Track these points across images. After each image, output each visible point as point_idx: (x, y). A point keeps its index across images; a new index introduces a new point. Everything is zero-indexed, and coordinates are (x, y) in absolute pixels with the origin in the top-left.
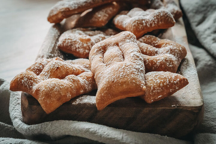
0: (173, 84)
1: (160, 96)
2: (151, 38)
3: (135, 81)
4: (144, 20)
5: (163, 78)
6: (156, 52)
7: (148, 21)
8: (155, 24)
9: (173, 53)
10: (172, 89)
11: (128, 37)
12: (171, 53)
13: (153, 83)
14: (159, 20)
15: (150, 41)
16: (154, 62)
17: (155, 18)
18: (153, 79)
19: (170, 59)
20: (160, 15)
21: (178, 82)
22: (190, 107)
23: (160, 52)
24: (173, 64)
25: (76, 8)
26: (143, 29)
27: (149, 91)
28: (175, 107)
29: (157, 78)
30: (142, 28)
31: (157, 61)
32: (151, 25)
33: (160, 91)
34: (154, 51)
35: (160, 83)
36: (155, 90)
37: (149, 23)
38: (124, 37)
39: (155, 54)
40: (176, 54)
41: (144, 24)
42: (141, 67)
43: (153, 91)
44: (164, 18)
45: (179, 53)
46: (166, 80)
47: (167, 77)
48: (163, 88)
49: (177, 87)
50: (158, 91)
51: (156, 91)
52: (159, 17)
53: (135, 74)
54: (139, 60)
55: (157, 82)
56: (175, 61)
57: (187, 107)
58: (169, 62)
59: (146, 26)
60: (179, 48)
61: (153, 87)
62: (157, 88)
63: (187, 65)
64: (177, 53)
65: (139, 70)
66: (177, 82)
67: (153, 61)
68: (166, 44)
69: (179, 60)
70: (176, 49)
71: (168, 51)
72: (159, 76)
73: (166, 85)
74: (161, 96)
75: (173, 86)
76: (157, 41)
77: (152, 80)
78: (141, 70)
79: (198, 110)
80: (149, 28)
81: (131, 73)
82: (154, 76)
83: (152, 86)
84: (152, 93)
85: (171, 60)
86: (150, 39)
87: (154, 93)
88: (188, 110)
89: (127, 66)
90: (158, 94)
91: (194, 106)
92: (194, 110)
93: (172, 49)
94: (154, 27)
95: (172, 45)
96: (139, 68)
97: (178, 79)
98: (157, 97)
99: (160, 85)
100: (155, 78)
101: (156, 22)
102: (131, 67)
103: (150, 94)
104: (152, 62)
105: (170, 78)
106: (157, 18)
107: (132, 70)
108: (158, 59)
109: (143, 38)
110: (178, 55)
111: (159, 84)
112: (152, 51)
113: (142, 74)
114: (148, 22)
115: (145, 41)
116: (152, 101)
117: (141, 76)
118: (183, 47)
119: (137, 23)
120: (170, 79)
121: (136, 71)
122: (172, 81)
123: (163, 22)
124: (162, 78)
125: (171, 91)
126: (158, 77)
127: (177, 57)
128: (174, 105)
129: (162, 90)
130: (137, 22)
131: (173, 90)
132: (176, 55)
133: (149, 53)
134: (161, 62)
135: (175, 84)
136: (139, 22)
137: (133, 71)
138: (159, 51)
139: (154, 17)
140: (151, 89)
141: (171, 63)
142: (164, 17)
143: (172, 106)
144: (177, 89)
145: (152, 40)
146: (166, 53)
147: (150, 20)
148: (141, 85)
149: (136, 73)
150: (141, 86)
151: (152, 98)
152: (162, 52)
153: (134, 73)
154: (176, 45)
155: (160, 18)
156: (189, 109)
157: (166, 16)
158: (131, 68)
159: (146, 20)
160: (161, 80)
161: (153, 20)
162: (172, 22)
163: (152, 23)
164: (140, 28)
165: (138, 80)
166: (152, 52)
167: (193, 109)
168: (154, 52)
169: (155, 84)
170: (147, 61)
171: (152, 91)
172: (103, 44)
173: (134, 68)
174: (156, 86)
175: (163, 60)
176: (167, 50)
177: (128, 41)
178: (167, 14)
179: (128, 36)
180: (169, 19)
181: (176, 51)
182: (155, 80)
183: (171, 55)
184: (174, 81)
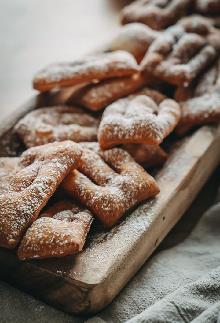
0: (58, 246)
1: (36, 256)
2: (117, 155)
3: (3, 228)
4: (118, 126)
5: (50, 233)
6: (107, 181)
7: (122, 128)
8: (129, 135)
9: (125, 189)
10: (55, 251)
11: (60, 154)
12: (122, 189)
13: (32, 236)
14: (137, 132)
15: (114, 159)
16: (90, 196)
17: (133, 127)
18: (36, 231)
19: (111, 198)
20: (140, 126)
21: (65, 246)
22: (78, 281)
23: (113, 182)
24: (111, 206)
25: (58, 80)
26: (112, 139)
27: (24, 245)
28: (59, 274)
29: (42, 231)
30: (111, 137)
31: (94, 196)
32: (124, 135)
33: (37, 249)
34: (105, 178)
35: (41, 239)
36: (31, 246)
37: (122, 133)
38: (55, 153)
39: (104, 182)
40: (129, 192)
41: (115, 133)
42: (29, 209)
43: (28, 247)
44: (144, 131)
45: (135, 192)
46: (51, 238)
47: (54, 233)
48: (43, 247)
49: (62, 251)
50: (34, 248)
51: (31, 248)
52: (137, 127)
53: (9, 219)
54: (37, 197)
55: (38, 236)
56: (120, 202)
57: (74, 280)
58: (107, 202)
59: (117, 136)
60: (137, 184)
61: (30, 242)
62: (35, 245)
63: (146, 210)
64: (132, 191)
65: (21, 214)
66: (63, 244)
67: (89, 193)
68: (127, 172)
69: (130, 201)
70: (133, 184)
71: (120, 185)
72: (47, 228)
73: (48, 243)
74: (38, 256)
75: (57, 248)
76: (122, 162)
77: (34, 231)
78: (24, 215)
79: (87, 289)
80: (120, 139)
81: (5, 216)
82: (40, 226)
83: (28, 239)
84: (25, 250)
85: (111, 200)
86: (116, 157)
87: (28, 249)
88: (74, 285)
89: (9, 204)
90: (34, 252)
91: (85, 282)
92: (83, 287)
93: (126, 182)
94: (128, 139)
95: (132, 176)
96: (24, 211)
97: (66, 241)
98: (33, 256)
99: (39, 242)
100: (40, 229)
101: (131, 134)
102: (13, 206)
103: (23, 249)
104: (88, 195)
105: (58, 235)
106: (135, 129)
107: (9, 212)
108: (97, 193)
109: (110, 151)
110: (132, 194)
111: (38, 240)
112: (101, 177)
113: (24, 219)
114: (121, 130)
115: (110, 157)
116: (24, 259)
117: (18, 223)
118: (148, 184)
119: (107, 128)
120: (58, 237)
121: (14, 214)
122: (58, 241)
123: (141, 137)
124: (48, 232)
125: (54, 254)
126: (45, 228)
127: (129, 197)
128: (61, 272)
129: (40, 249)
130: (107, 126)
131: (56, 253)
132: (128, 194)
133: (97, 179)
134: (96, 199)
135: (59, 246)
136: (109, 128)
137: (10, 214)
138: (112, 179)
139: (133, 125)
140: (26, 244)
141: (109, 205)
142: (144, 129)
143: (58, 272)
144: (61, 253)
145: (118, 158)
146: (116, 187)
147: (126, 128)
148: (8, 236)
149: (13, 217)
150: (8, 238)
151: (24, 256)
152: (114, 183)
153: (9, 217)
154: (138, 178)
155: (139, 130)
156: (76, 283)
157: (147, 128)
158: (10, 208)
159: (120, 127)
160: (44, 236)
161: (129, 130)
162: (154, 138)
163: (127, 133)
164: (108, 136)
165: (8, 228)
166: (101, 179)
167: (82, 285)
168: (104, 180)
169: (34, 239)
170: (83, 191)
171: (26, 246)
172: (34, 153)
173: (15, 209)
174: (34, 242)
175: (99, 198)
176: (120, 183)
177: (55, 161)
178: (150, 126)
179: (62, 152)
180: (151, 135)
181: (131, 188)
182: (37, 233)
183: (121, 191)
184: (60, 243)
